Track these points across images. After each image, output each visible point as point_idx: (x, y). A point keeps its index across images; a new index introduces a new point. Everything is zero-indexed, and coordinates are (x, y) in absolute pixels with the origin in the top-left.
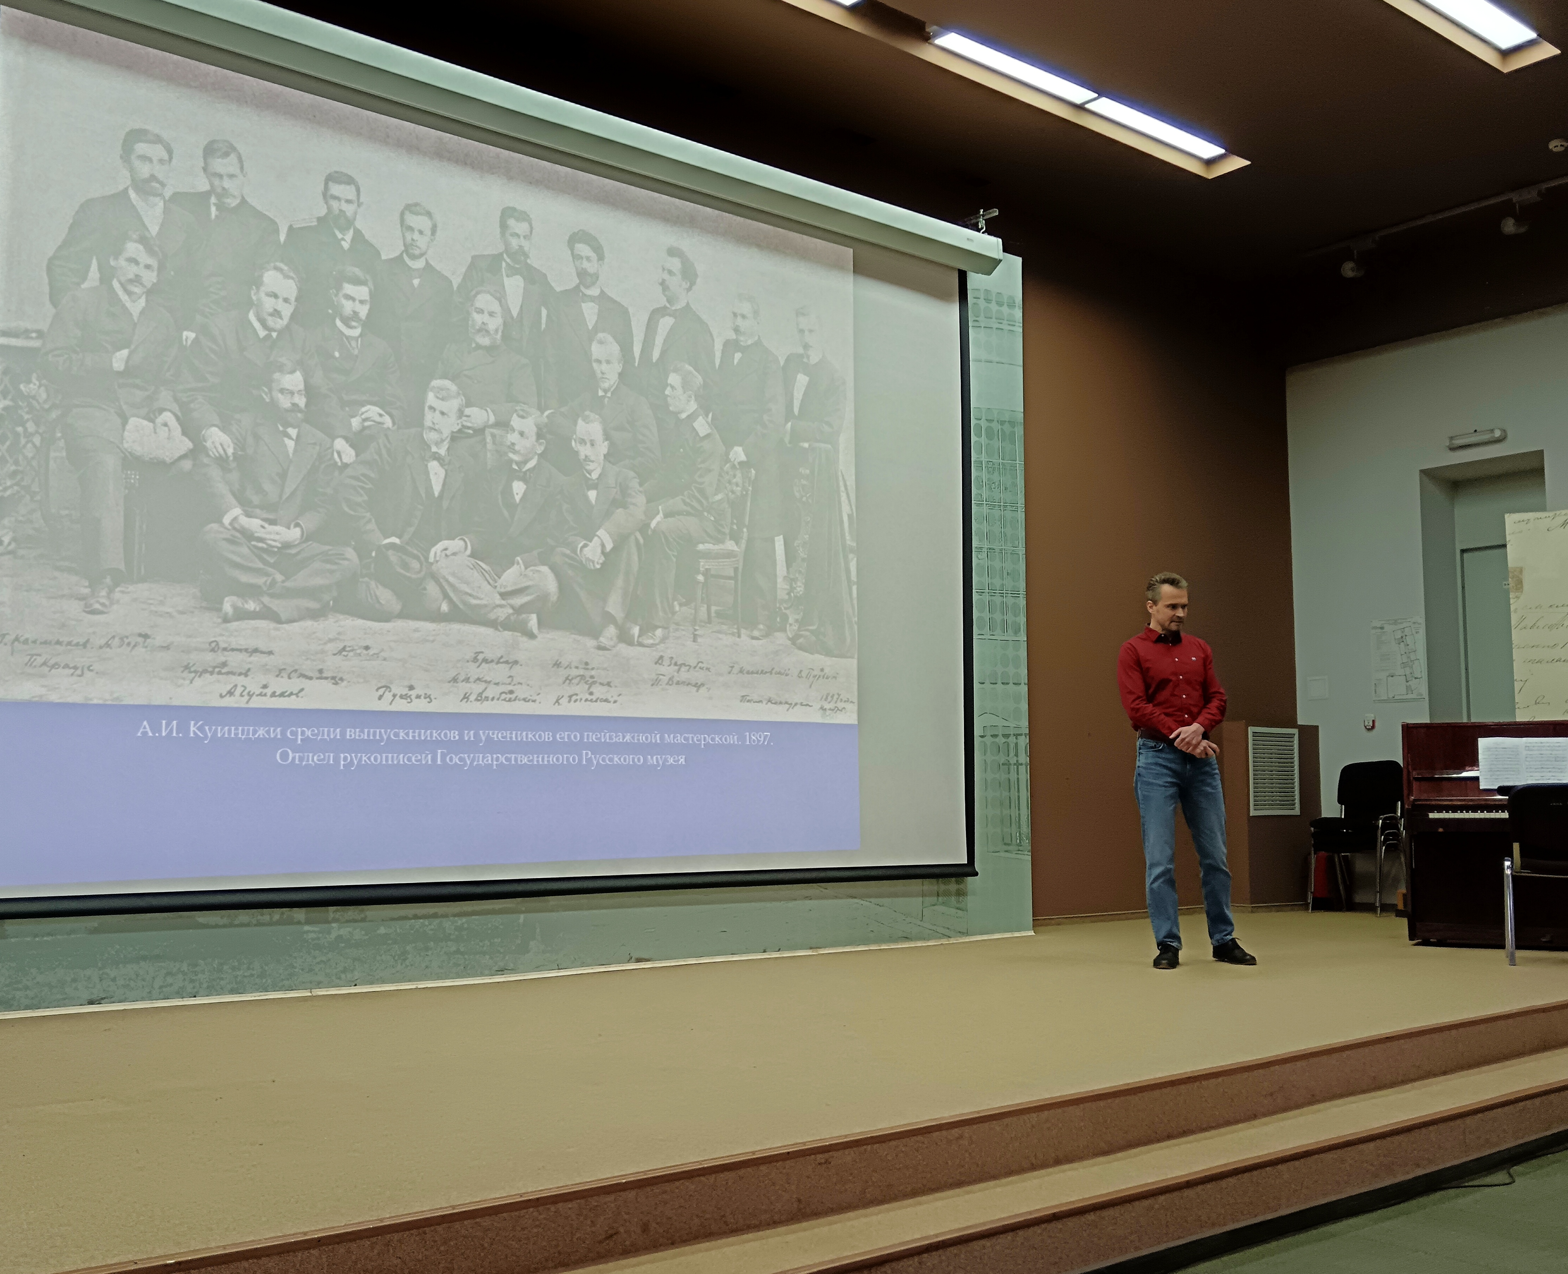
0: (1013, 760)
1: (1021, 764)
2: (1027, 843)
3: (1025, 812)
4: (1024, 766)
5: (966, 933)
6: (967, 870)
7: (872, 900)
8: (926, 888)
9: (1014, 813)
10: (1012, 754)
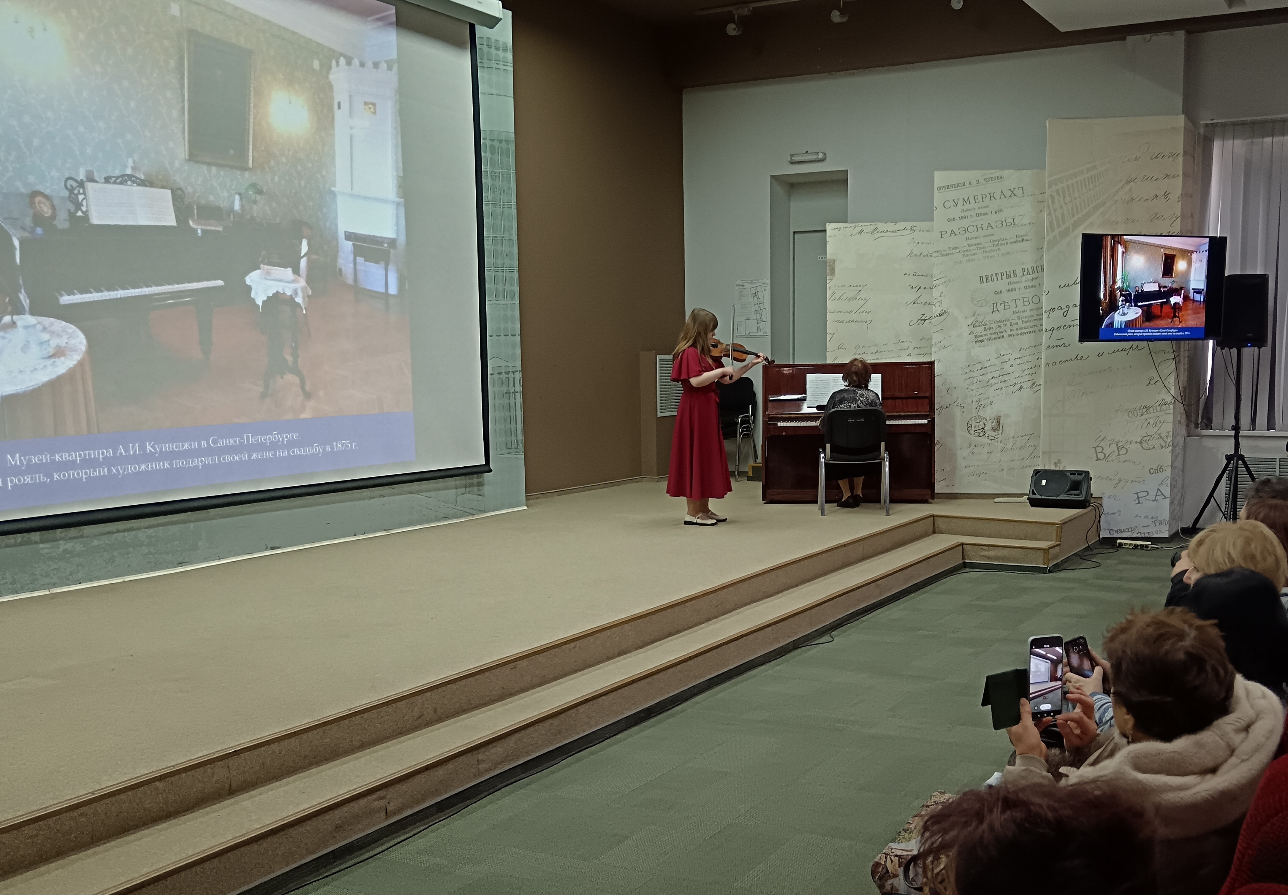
0: (512, 390)
1: (517, 392)
2: (521, 446)
3: (520, 425)
4: (519, 394)
5: (485, 511)
6: (486, 468)
7: (424, 494)
8: (458, 483)
9: (513, 426)
10: (511, 385)
